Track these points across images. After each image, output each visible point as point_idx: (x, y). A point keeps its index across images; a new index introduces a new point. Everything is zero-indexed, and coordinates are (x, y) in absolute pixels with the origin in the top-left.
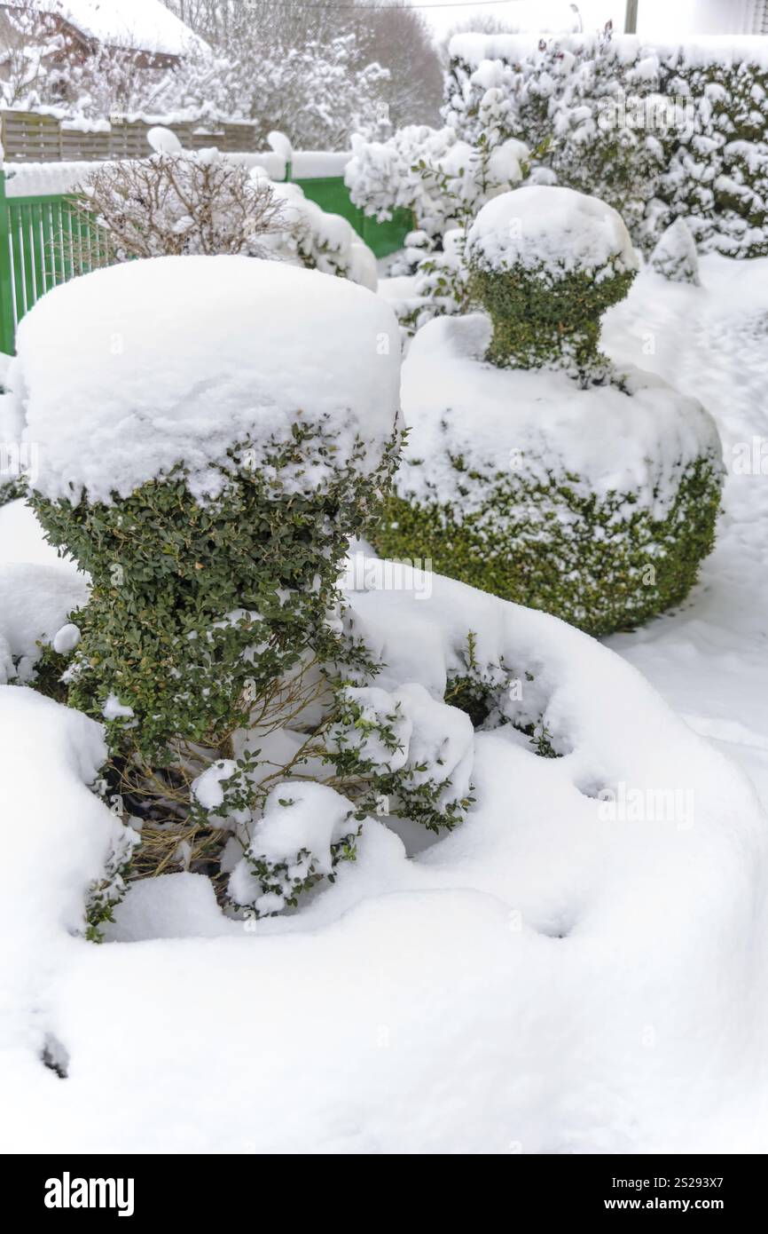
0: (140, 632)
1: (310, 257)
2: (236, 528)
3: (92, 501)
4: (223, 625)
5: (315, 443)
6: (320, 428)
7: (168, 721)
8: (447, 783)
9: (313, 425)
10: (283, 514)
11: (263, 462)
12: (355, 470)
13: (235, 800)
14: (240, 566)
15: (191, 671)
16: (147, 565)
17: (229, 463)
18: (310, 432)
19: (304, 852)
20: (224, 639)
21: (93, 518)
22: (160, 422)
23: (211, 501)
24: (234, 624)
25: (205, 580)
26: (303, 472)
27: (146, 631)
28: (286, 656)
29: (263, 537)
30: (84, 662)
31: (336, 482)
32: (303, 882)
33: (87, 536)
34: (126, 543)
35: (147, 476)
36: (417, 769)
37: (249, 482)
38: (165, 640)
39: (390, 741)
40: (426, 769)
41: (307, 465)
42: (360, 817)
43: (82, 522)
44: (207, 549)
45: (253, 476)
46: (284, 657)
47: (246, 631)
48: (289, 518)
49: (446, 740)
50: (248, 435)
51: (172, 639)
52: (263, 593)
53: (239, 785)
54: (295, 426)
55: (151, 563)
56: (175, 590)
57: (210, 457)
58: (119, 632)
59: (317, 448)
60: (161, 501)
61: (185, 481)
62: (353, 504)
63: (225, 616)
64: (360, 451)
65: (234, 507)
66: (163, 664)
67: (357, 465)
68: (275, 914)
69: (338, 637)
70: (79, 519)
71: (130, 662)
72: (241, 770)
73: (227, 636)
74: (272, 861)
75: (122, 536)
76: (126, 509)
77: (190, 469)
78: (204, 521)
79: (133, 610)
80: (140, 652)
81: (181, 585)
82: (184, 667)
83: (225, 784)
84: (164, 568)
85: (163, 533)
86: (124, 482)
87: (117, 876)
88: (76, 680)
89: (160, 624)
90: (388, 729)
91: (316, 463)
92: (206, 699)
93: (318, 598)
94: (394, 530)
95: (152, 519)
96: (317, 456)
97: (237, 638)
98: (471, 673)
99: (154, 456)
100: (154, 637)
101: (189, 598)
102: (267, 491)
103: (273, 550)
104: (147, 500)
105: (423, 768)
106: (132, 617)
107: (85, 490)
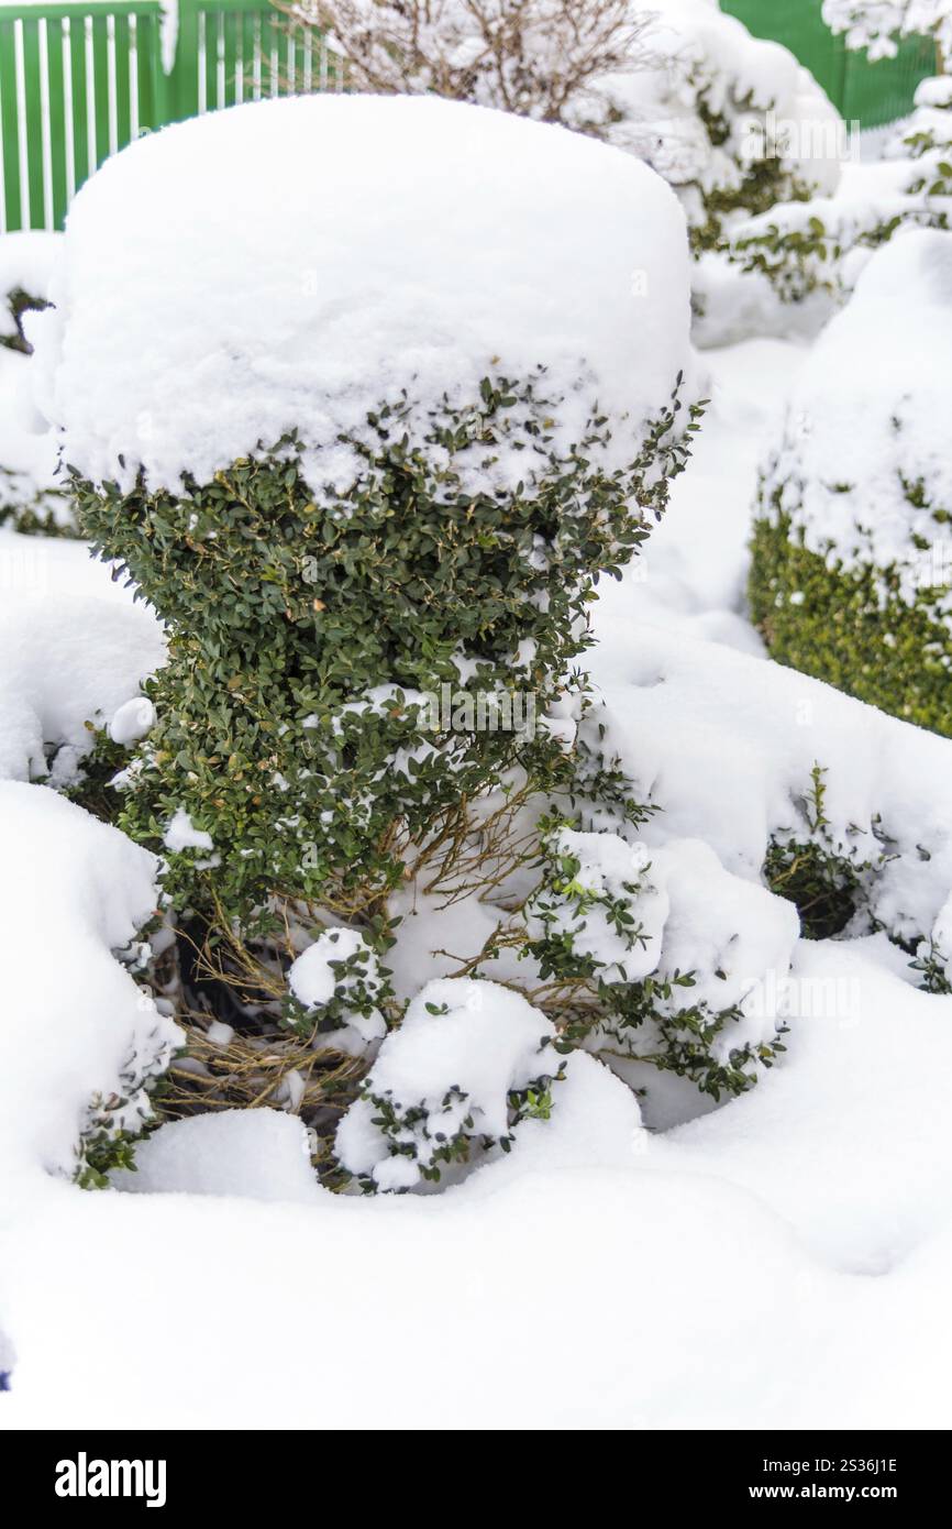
0: (230, 711)
1: (720, 118)
2: (380, 547)
3: (153, 487)
4: (359, 708)
5: (520, 413)
6: (529, 388)
7: (265, 861)
8: (733, 1014)
9: (517, 382)
10: (459, 527)
11: (427, 439)
12: (587, 463)
13: (356, 998)
14: (389, 611)
15: (305, 781)
16: (240, 600)
17: (370, 437)
18: (511, 394)
19: (456, 1093)
20: (360, 731)
21: (153, 515)
22: (265, 364)
23: (338, 497)
24: (377, 708)
25: (333, 630)
26: (495, 459)
27: (240, 711)
28: (466, 768)
29: (424, 564)
30: (149, 757)
31: (553, 479)
32: (450, 1142)
33: (146, 546)
34: (207, 561)
35: (237, 451)
36: (678, 982)
37: (402, 470)
38: (267, 726)
39: (624, 926)
40: (693, 983)
41: (503, 449)
42: (564, 1048)
43: (138, 522)
44: (332, 577)
45: (409, 461)
46: (461, 772)
47: (396, 720)
48: (467, 536)
49: (734, 938)
50: (404, 392)
51: (279, 726)
52: (429, 660)
53: (363, 973)
54: (485, 383)
55: (248, 598)
56: (289, 646)
57: (340, 426)
58: (201, 710)
59: (523, 421)
60: (260, 494)
61: (297, 462)
62: (585, 521)
63: (364, 694)
64: (601, 432)
65: (375, 510)
66: (262, 766)
67: (594, 454)
68: (403, 1190)
69: (567, 749)
70: (136, 516)
71: (213, 760)
72: (370, 949)
73: (366, 727)
74: (401, 1101)
75: (200, 549)
76: (204, 504)
77: (307, 442)
78: (327, 532)
79: (220, 673)
80: (227, 744)
81: (299, 638)
82: (294, 773)
83: (339, 969)
84: (266, 604)
85: (262, 547)
86: (202, 458)
87: (141, 1092)
88: (133, 785)
89: (261, 700)
90: (624, 905)
91: (519, 446)
92: (326, 829)
93: (528, 677)
94: (796, 606)
95: (247, 521)
96: (521, 435)
97: (381, 733)
98: (817, 839)
99: (251, 418)
100: (252, 720)
101: (308, 660)
102: (433, 488)
103: (443, 588)
104: (237, 491)
105: (688, 981)
106: (220, 686)
107: (142, 469)
